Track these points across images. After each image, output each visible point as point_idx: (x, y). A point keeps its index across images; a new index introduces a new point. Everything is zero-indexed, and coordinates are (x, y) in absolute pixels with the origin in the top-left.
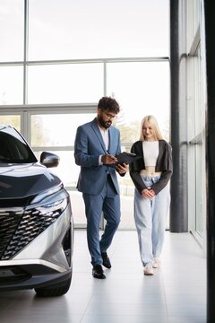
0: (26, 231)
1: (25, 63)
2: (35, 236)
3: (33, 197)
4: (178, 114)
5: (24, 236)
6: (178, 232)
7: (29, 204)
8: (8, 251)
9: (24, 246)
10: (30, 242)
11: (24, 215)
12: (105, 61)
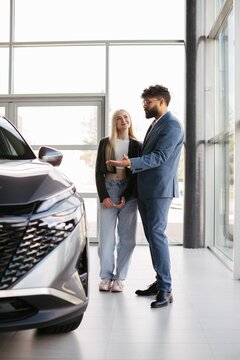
0: (31, 250)
1: (11, 45)
2: (42, 257)
3: (39, 203)
4: (195, 107)
5: (28, 257)
6: (193, 248)
7: (35, 213)
8: (6, 277)
9: (28, 270)
10: (35, 264)
11: (28, 227)
12: (108, 43)
